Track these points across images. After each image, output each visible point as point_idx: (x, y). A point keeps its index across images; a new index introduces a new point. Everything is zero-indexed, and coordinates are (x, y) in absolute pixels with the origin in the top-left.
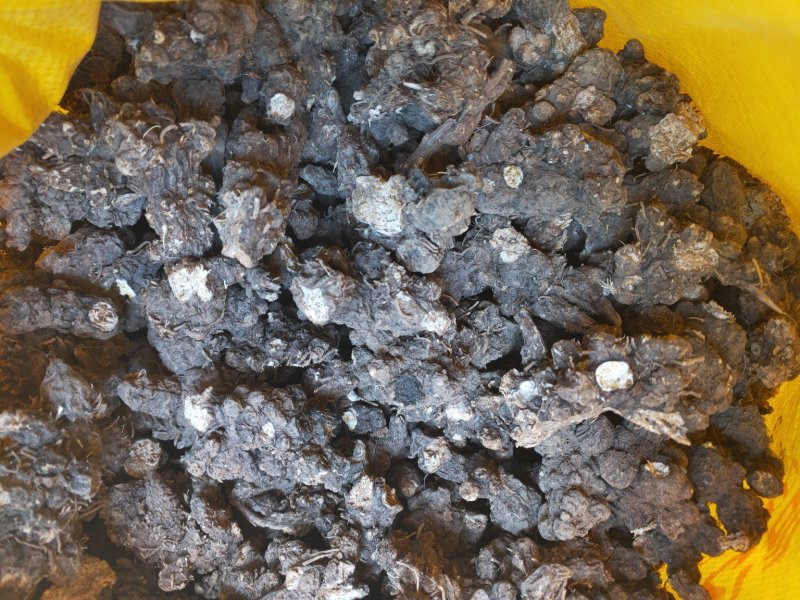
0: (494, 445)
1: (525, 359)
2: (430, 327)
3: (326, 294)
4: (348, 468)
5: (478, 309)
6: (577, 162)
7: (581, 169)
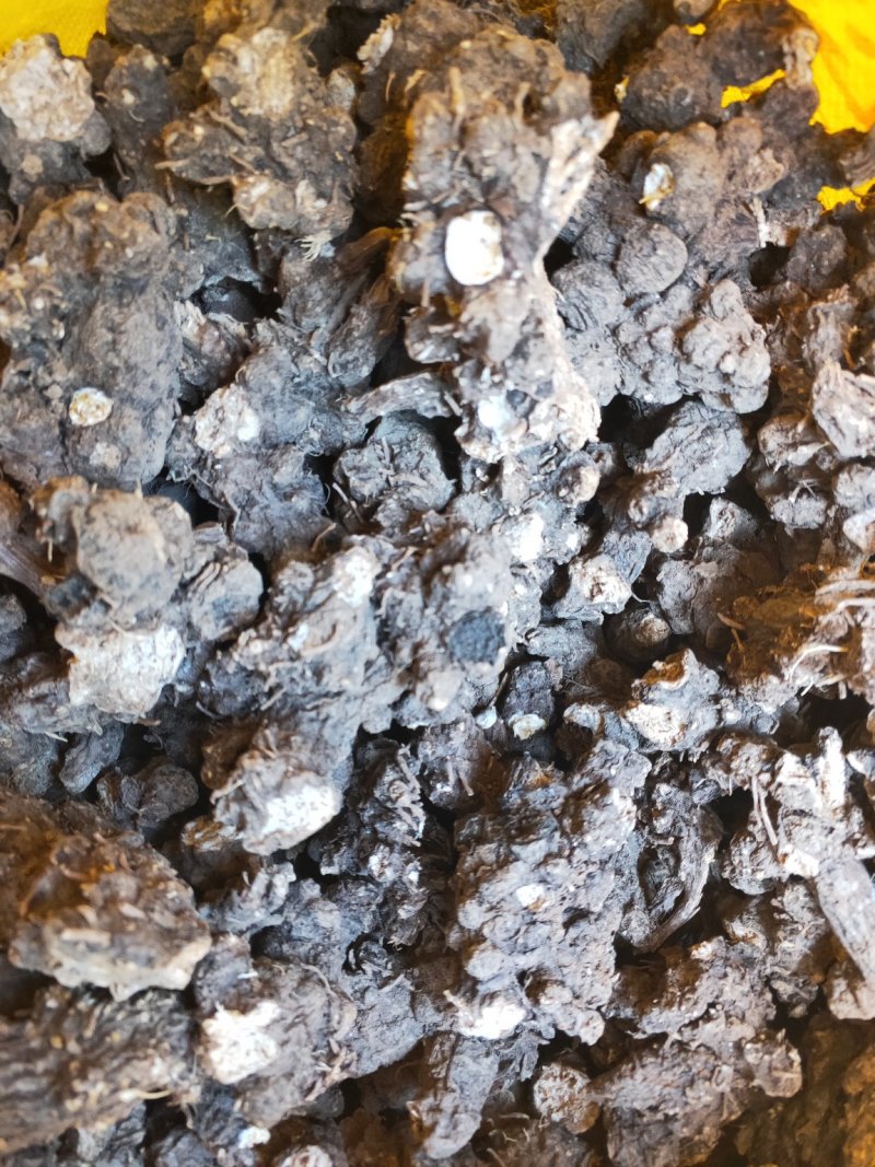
0: (590, 482)
1: (441, 411)
2: (363, 587)
3: (279, 789)
4: (610, 745)
5: (346, 486)
6: (66, 283)
7: (80, 276)
